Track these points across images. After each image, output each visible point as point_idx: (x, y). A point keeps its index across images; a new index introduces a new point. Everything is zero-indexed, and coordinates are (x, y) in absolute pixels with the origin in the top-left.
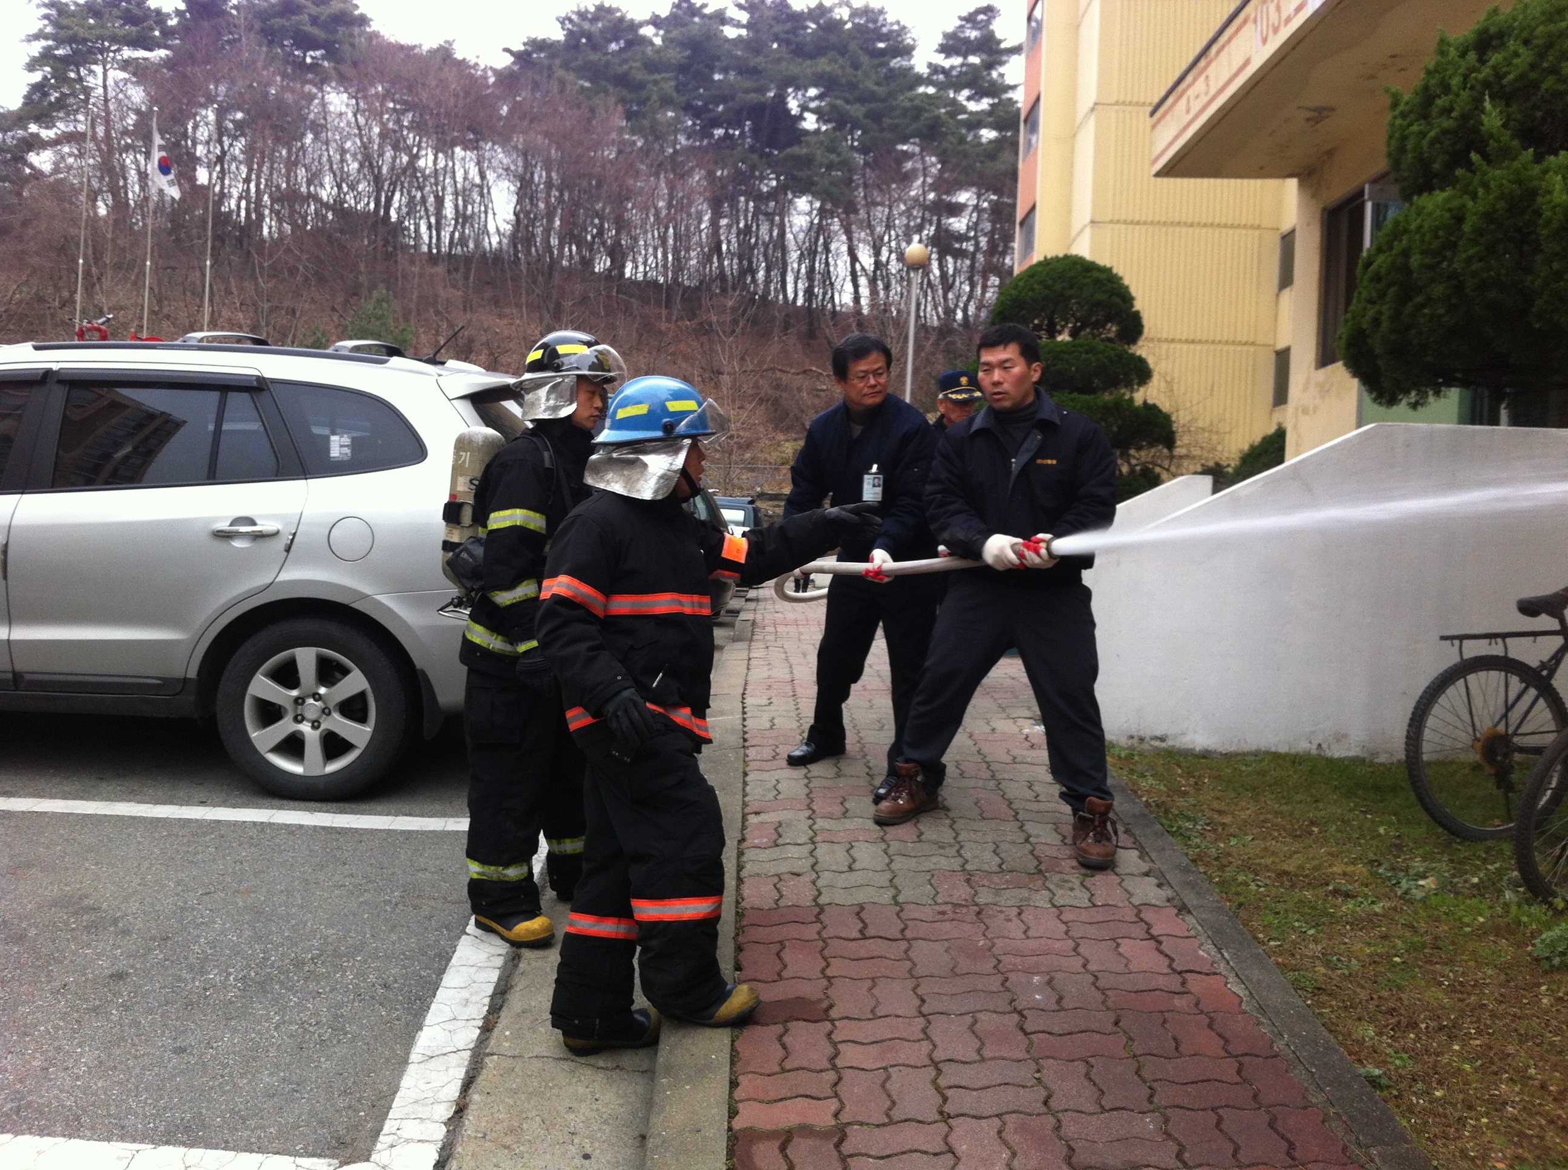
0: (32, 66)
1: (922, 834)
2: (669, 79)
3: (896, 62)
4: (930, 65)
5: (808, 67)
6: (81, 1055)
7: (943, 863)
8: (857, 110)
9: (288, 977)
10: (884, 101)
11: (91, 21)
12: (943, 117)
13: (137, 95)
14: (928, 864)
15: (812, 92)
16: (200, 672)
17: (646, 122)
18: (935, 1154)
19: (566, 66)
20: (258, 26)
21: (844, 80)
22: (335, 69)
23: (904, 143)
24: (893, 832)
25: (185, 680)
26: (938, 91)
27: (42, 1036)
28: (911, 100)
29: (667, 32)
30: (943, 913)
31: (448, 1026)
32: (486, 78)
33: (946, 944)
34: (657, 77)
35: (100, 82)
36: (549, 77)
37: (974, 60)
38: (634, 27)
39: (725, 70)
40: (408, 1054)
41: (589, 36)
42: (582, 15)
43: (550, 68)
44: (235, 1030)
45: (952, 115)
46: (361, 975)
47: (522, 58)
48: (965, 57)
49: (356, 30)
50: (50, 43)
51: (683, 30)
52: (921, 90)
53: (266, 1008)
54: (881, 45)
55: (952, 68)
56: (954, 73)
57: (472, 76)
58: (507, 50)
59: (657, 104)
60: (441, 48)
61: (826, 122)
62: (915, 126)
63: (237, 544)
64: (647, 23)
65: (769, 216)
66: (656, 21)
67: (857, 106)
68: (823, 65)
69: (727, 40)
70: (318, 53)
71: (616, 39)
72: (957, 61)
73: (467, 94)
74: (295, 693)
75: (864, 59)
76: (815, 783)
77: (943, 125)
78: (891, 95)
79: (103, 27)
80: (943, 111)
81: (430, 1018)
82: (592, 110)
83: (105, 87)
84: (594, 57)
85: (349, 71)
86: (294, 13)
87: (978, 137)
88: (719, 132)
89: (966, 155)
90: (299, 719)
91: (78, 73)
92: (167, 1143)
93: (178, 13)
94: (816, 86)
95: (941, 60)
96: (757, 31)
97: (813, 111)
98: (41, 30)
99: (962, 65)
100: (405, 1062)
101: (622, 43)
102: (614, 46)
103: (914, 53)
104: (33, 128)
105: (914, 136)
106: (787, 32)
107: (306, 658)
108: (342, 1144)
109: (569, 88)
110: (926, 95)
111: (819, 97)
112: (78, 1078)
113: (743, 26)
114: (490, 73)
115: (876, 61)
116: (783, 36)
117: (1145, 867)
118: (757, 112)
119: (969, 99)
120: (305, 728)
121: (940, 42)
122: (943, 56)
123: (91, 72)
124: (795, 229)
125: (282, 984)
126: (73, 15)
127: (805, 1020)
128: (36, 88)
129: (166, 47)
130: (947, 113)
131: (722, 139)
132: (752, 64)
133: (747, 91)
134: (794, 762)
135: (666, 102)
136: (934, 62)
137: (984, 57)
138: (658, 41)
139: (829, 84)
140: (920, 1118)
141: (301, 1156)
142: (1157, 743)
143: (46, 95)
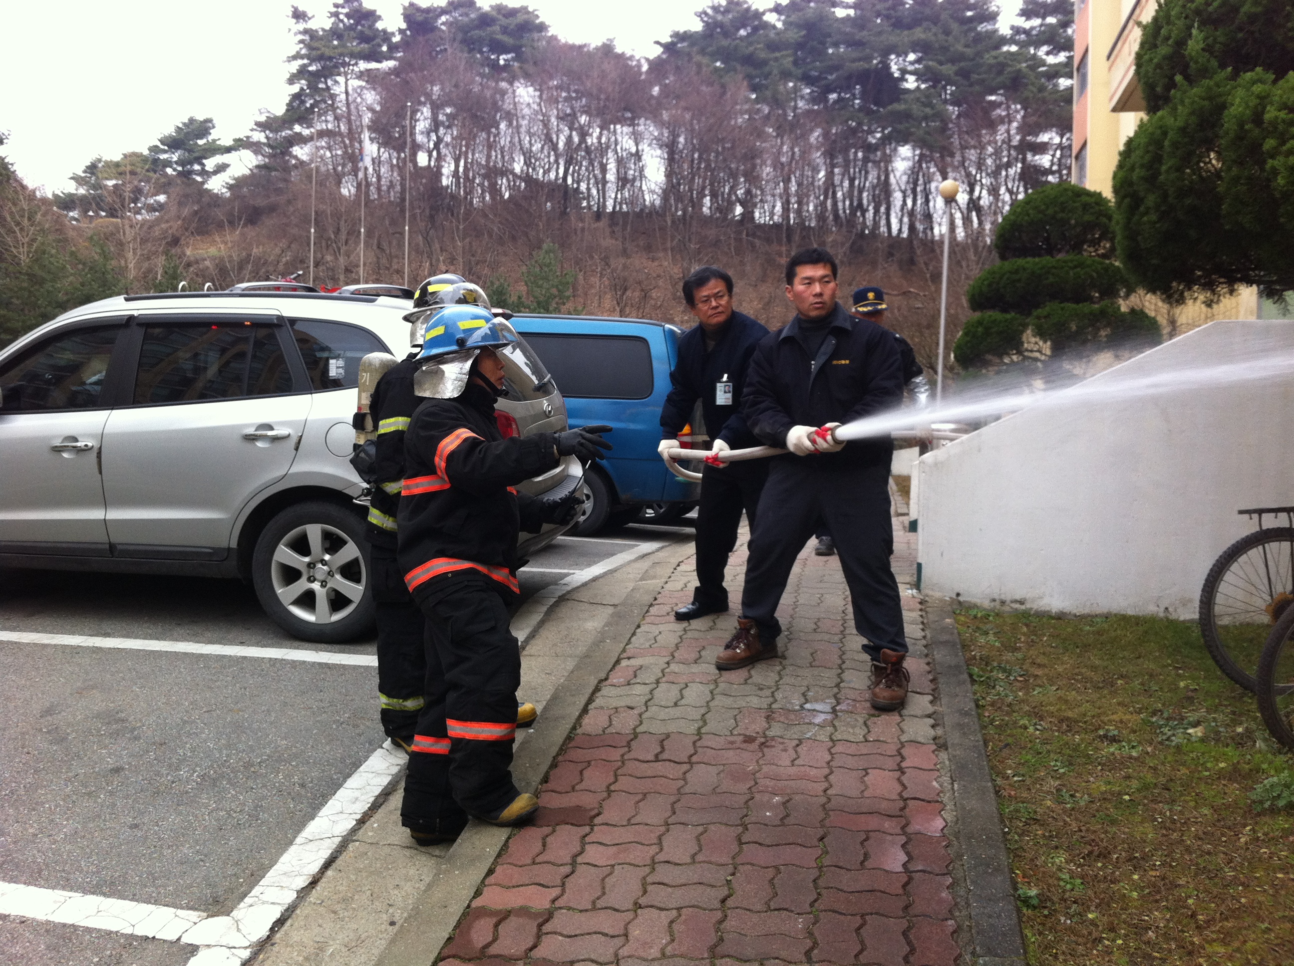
0: (291, 80)
1: (751, 677)
2: (787, 56)
3: (983, 27)
4: (1012, 28)
5: (905, 37)
6: (65, 826)
7: (755, 702)
8: (948, 69)
9: (236, 777)
10: (973, 60)
11: (335, 43)
12: (1024, 70)
13: (371, 97)
14: (741, 703)
15: (912, 57)
16: (238, 545)
17: (768, 93)
18: (613, 937)
19: (703, 52)
20: (460, 36)
21: (937, 45)
22: (521, 68)
23: (991, 94)
24: (727, 675)
25: (229, 549)
26: (1021, 48)
27: (44, 812)
28: (996, 58)
29: (788, 16)
30: (732, 743)
31: (333, 818)
32: (639, 66)
33: (721, 768)
34: (777, 54)
35: (343, 89)
36: (689, 61)
37: (1051, 20)
38: (758, 15)
39: (836, 45)
40: (295, 837)
41: (721, 25)
42: (715, 9)
43: (689, 54)
44: (180, 814)
45: (1033, 68)
46: (288, 776)
47: (669, 48)
48: (1044, 18)
49: (536, 35)
50: (306, 61)
51: (800, 14)
52: (1005, 48)
53: (209, 799)
54: (969, 14)
55: (1032, 28)
56: (1034, 32)
57: (627, 66)
58: (657, 43)
59: (778, 78)
60: (604, 45)
61: (924, 82)
62: (1000, 79)
63: (260, 444)
64: (771, 10)
65: (876, 163)
66: (777, 9)
67: (949, 65)
68: (919, 33)
69: (837, 19)
70: (509, 56)
71: (744, 26)
72: (1036, 22)
73: (623, 81)
74: (307, 559)
75: (955, 26)
76: (690, 634)
77: (1024, 77)
78: (979, 54)
79: (344, 46)
80: (1024, 65)
81: (325, 811)
82: (723, 86)
83: (347, 93)
84: (725, 43)
85: (531, 69)
86: (489, 25)
87: (1056, 85)
88: (833, 96)
89: (1044, 101)
90: (311, 579)
91: (326, 83)
92: (93, 893)
93: (401, 31)
94: (914, 52)
95: (1023, 23)
96: (862, 10)
97: (911, 73)
98: (298, 52)
99: (1041, 25)
100: (291, 843)
101: (749, 29)
102: (742, 32)
103: (999, 18)
104: (297, 128)
105: (999, 89)
106: (888, 9)
107: (314, 532)
108: (216, 901)
109: (704, 69)
110: (1008, 52)
111: (918, 61)
112: (55, 842)
113: (850, 7)
114: (643, 61)
115: (966, 27)
116: (885, 12)
117: (930, 709)
118: (863, 77)
119: (1048, 53)
120: (316, 586)
121: (1021, 7)
122: (1024, 18)
123: (336, 82)
124: (898, 174)
125: (229, 781)
126: (321, 38)
127: (572, 824)
128: (296, 97)
129: (395, 59)
130: (1028, 67)
131: (836, 102)
132: (857, 38)
133: (854, 61)
134: (681, 617)
135: (786, 75)
136: (1016, 24)
137: (1060, 17)
138: (779, 25)
139: (924, 48)
140: (617, 907)
141: (182, 908)
142: (1017, 606)
143: (303, 102)
